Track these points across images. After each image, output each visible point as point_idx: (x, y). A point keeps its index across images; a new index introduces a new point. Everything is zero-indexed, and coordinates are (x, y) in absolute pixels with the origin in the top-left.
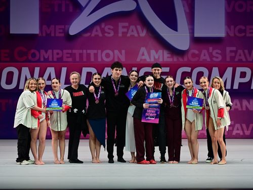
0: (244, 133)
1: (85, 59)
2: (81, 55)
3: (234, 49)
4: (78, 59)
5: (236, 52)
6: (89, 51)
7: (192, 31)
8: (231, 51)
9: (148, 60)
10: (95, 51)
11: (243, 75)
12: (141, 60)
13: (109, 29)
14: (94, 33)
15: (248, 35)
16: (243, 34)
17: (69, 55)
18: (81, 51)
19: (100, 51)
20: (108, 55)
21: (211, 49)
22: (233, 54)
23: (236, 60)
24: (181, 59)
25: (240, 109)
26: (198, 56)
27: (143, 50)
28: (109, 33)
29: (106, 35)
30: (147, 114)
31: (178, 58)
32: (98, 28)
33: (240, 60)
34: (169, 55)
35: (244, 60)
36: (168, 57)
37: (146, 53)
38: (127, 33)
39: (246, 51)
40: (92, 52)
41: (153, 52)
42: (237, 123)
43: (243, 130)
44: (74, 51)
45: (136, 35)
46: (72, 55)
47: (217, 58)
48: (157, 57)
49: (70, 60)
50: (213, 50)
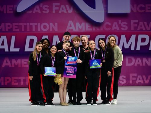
0: (144, 82)
1: (28, 30)
2: (26, 27)
3: (137, 21)
4: (23, 30)
5: (138, 24)
6: (31, 24)
7: (106, 9)
8: (135, 23)
9: (74, 30)
10: (36, 24)
11: (143, 40)
12: (69, 30)
13: (46, 7)
14: (35, 11)
15: (147, 11)
16: (143, 11)
17: (17, 27)
18: (25, 24)
19: (39, 24)
20: (45, 27)
21: (120, 21)
22: (136, 25)
23: (138, 29)
24: (98, 29)
25: (141, 65)
26: (111, 26)
27: (70, 22)
28: (46, 11)
29: (44, 12)
30: (67, 72)
31: (96, 29)
32: (37, 7)
33: (141, 30)
34: (89, 26)
35: (144, 29)
36: (89, 28)
37: (73, 25)
38: (59, 10)
39: (146, 23)
40: (34, 25)
41: (78, 24)
42: (139, 75)
43: (143, 80)
44: (21, 24)
45: (65, 12)
46: (19, 27)
47: (124, 28)
48: (80, 28)
49: (18, 30)
50: (121, 22)
